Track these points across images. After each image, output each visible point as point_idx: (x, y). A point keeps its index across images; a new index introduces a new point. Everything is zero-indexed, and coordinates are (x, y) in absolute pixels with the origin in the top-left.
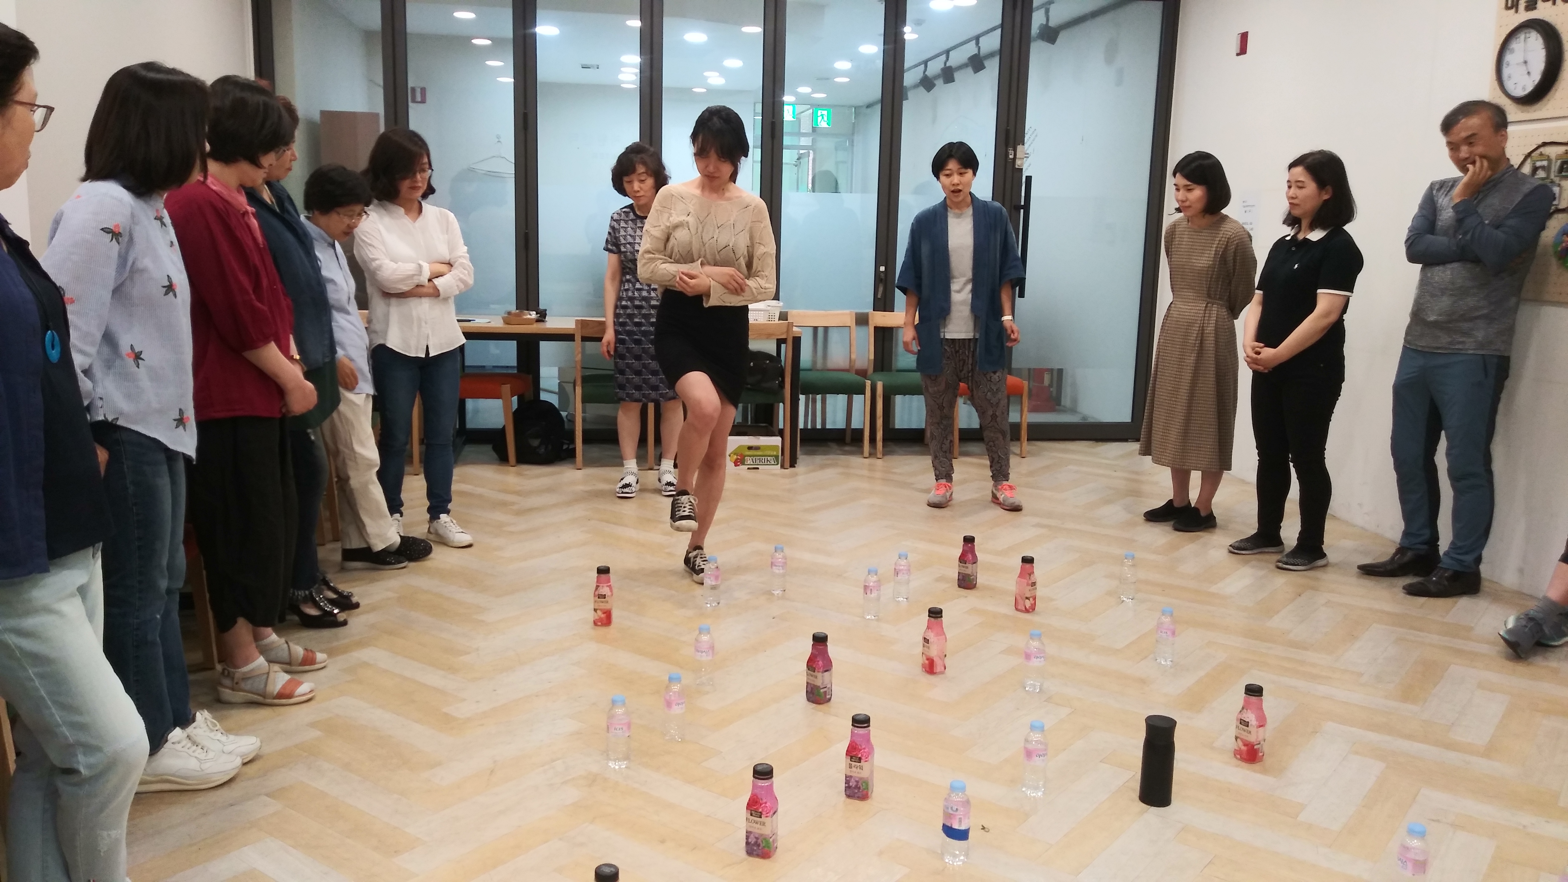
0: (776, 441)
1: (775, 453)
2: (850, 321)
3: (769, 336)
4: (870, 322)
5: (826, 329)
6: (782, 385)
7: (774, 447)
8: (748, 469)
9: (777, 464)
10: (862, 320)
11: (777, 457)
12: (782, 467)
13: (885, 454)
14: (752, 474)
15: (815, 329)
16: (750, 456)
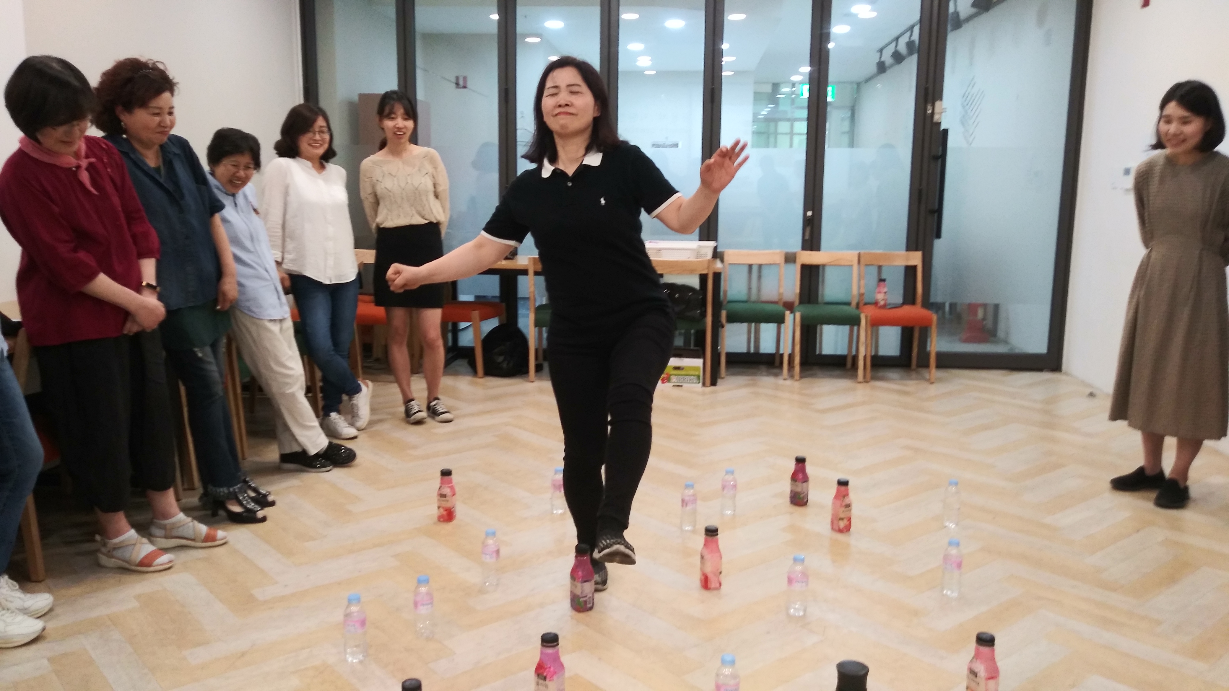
0: (698, 362)
1: (697, 373)
2: (780, 259)
3: (692, 272)
4: (798, 260)
5: (760, 266)
6: (704, 315)
7: (696, 368)
8: (674, 386)
9: (699, 383)
10: (790, 259)
11: (698, 377)
12: (704, 385)
13: (802, 377)
14: (676, 392)
15: (750, 266)
16: (675, 375)
